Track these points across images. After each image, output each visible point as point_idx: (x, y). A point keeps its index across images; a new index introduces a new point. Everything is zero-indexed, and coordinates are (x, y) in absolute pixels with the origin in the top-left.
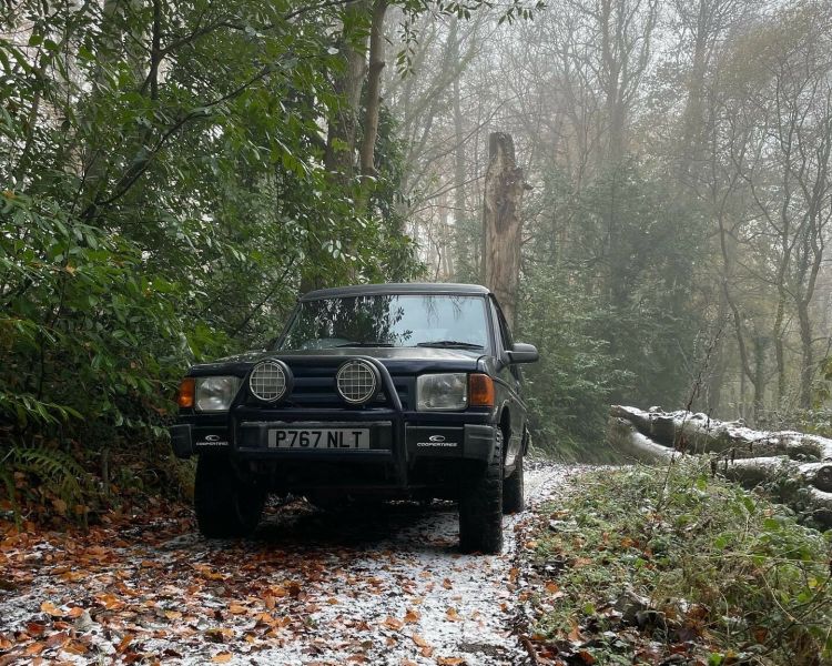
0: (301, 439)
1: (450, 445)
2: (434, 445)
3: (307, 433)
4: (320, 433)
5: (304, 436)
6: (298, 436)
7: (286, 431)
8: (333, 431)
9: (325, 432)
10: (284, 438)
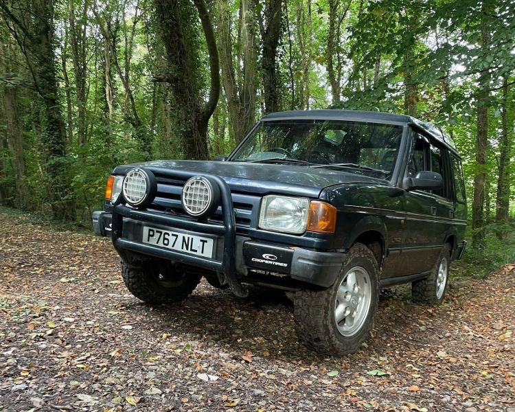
0: (165, 239)
1: (281, 264)
2: (266, 262)
3: (168, 234)
4: (177, 236)
5: (166, 236)
6: (163, 235)
7: (155, 230)
8: (186, 236)
9: (181, 236)
10: (153, 236)
